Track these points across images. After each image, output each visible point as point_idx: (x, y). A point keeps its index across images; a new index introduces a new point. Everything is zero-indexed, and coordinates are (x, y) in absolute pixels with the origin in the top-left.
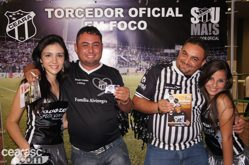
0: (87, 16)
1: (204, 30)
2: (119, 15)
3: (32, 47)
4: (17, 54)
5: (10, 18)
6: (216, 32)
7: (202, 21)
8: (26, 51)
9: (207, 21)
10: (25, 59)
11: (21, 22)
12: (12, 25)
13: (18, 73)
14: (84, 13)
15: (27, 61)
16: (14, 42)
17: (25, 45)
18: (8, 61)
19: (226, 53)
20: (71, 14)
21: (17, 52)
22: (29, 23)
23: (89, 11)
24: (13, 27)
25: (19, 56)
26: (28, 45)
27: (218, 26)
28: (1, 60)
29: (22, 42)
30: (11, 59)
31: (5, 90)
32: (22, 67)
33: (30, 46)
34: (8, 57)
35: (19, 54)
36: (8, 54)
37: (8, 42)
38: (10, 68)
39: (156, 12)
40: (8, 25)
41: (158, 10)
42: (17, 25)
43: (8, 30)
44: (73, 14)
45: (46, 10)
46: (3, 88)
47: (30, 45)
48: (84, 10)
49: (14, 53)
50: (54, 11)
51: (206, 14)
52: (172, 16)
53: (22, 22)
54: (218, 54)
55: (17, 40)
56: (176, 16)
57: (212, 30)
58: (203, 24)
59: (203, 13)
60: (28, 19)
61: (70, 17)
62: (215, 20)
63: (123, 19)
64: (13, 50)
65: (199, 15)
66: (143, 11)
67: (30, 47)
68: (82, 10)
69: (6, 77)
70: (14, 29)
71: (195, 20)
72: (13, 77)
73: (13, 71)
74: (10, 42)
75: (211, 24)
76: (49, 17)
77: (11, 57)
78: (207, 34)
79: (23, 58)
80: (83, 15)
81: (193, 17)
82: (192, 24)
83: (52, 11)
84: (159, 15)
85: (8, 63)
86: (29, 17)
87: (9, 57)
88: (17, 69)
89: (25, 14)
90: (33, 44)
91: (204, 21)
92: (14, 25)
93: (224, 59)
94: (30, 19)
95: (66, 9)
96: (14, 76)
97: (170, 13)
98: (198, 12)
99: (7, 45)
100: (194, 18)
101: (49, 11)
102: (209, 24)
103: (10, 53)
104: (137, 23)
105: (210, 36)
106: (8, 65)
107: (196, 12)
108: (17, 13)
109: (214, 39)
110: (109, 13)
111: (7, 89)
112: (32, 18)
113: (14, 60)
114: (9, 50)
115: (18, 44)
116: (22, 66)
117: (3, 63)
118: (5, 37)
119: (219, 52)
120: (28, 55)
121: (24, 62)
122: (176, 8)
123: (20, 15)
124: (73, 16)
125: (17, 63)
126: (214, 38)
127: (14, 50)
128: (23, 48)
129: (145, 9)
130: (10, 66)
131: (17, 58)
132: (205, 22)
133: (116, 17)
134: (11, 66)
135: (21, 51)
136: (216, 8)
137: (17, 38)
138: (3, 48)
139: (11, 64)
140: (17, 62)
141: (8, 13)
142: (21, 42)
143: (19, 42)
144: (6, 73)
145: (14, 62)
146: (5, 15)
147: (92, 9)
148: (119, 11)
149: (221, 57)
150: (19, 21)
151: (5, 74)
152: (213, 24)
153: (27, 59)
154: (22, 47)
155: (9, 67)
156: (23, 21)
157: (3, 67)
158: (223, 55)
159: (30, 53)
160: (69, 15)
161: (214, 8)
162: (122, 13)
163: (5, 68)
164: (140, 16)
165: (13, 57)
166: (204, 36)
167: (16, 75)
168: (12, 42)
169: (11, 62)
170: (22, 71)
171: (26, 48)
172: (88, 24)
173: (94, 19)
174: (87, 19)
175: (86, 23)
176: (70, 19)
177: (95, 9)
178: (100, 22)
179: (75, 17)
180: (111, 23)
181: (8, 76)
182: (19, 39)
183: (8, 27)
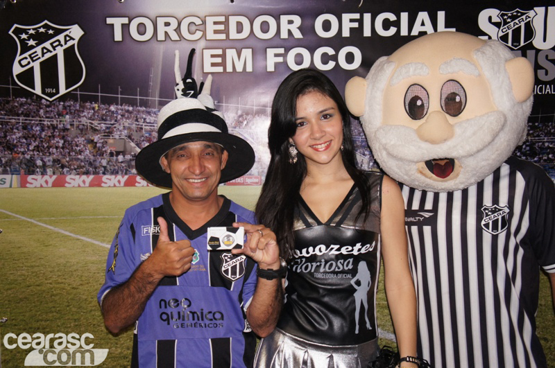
0: (210, 35)
2: (290, 32)
3: (75, 113)
4: (38, 128)
5: (23, 42)
6: (547, 74)
7: (509, 44)
8: (61, 121)
9: (522, 44)
10: (58, 142)
11: (49, 51)
12: (26, 58)
13: (41, 176)
14: (203, 26)
15: (63, 148)
16: (31, 99)
17: (57, 106)
18: (15, 146)
20: (170, 30)
21: (37, 125)
22: (69, 53)
23: (215, 23)
24: (29, 63)
25: (44, 133)
26: (65, 107)
27: (552, 55)
29: (51, 100)
30: (24, 140)
31: (8, 217)
32: (49, 161)
33: (70, 110)
34: (16, 136)
35: (43, 130)
36: (17, 129)
37: (18, 99)
38: (21, 163)
39: (387, 24)
40: (18, 58)
41: (392, 17)
42: (39, 58)
43: (17, 69)
44: (175, 30)
45: (109, 21)
46: (4, 211)
47: (70, 106)
48: (204, 23)
49: (32, 127)
50: (129, 25)
51: (520, 27)
53: (51, 52)
54: (552, 131)
55: (37, 96)
57: (537, 67)
59: (512, 24)
60: (66, 44)
61: (168, 38)
62: (545, 40)
63: (299, 44)
64: (30, 120)
65: (501, 28)
66: (352, 21)
67: (71, 113)
68: (198, 22)
69: (11, 187)
70: (33, 67)
72: (28, 185)
73: (29, 171)
74: (22, 100)
75: (534, 51)
76: (116, 40)
77: (24, 137)
79: (54, 139)
80: (199, 34)
81: (484, 34)
83: (123, 25)
84: (393, 30)
85: (15, 152)
86: (68, 38)
87: (20, 138)
88: (37, 167)
89: (58, 32)
90: (78, 105)
91: (515, 44)
92: (32, 58)
94: (70, 43)
95: (158, 18)
96: (32, 184)
97: (423, 24)
98: (498, 20)
99: (14, 107)
100: (487, 37)
101: (117, 23)
102: (528, 51)
103: (20, 128)
104: (337, 52)
106: (17, 155)
107: (493, 21)
108: (40, 28)
109: (540, 90)
110: (265, 27)
111: (14, 215)
112: (76, 42)
113: (30, 144)
114: (19, 119)
115: (42, 104)
116: (51, 158)
117: (5, 151)
118: (11, 87)
119: (554, 125)
120: (64, 132)
121: (55, 150)
122: (439, 13)
123: (46, 32)
124: (174, 36)
125: (39, 151)
126: (541, 88)
127: (32, 120)
128: (52, 115)
129: (357, 16)
130: (21, 158)
131: (38, 139)
132: (516, 46)
133: (282, 37)
134: (24, 158)
135: (49, 123)
136: (550, 8)
137: (38, 90)
138: (5, 115)
139: (23, 153)
140: (37, 148)
141: (16, 27)
142: (47, 100)
143: (43, 101)
144: (10, 176)
145: (31, 148)
146: (10, 32)
147: (222, 19)
148: (291, 22)
150: (43, 49)
151: (8, 177)
152: (538, 51)
153: (62, 141)
154: (51, 111)
155: (18, 161)
156: (54, 48)
157: (4, 160)
159: (69, 127)
160: (166, 33)
161: (543, 8)
162: (298, 28)
163: (8, 164)
164: (343, 36)
165: (28, 137)
167: (36, 180)
168: (27, 99)
169: (22, 150)
170: (49, 171)
171: (60, 115)
172: (213, 56)
173: (229, 43)
174: (210, 44)
175: (207, 53)
176: (169, 44)
177: (230, 17)
178: (243, 50)
179: (179, 39)
180: (271, 52)
181: (15, 184)
182: (43, 92)
183: (16, 64)
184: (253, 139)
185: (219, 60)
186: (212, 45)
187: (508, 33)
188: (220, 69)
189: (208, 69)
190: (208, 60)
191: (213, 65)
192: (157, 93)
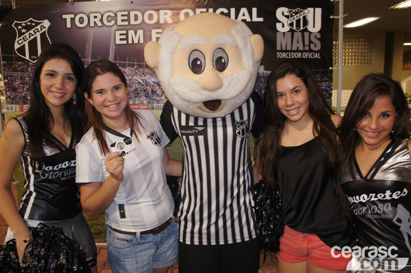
0: (120, 23)
1: (298, 43)
2: (165, 19)
4: (28, 79)
5: (19, 30)
6: (315, 46)
7: (294, 28)
9: (302, 28)
11: (33, 35)
12: (21, 40)
14: (114, 19)
16: (24, 62)
18: (17, 89)
19: (330, 79)
20: (97, 21)
22: (43, 35)
23: (122, 16)
24: (23, 42)
27: (319, 36)
28: (9, 88)
29: (34, 62)
34: (17, 83)
36: (18, 79)
37: (17, 63)
40: (17, 40)
41: (226, 11)
42: (28, 39)
43: (17, 46)
44: (100, 20)
45: (64, 16)
48: (116, 15)
49: (25, 78)
50: (74, 18)
51: (300, 19)
52: (247, 21)
54: (319, 80)
55: (27, 60)
56: (253, 20)
57: (310, 42)
58: (295, 33)
59: (295, 16)
60: (41, 30)
61: (96, 25)
62: (314, 27)
65: (290, 19)
68: (113, 15)
69: (16, 111)
70: (24, 45)
71: (283, 26)
72: (24, 110)
73: (24, 102)
74: (19, 63)
75: (308, 33)
76: (68, 27)
77: (21, 84)
78: (301, 48)
80: (113, 22)
81: (280, 22)
82: (278, 33)
83: (71, 18)
85: (17, 92)
86: (42, 28)
87: (19, 84)
88: (28, 100)
89: (37, 24)
91: (297, 28)
92: (24, 39)
93: (329, 87)
94: (43, 30)
95: (90, 14)
97: (244, 15)
98: (288, 14)
99: (15, 67)
100: (281, 24)
101: (68, 17)
102: (305, 33)
103: (19, 79)
105: (306, 51)
106: (18, 94)
107: (285, 14)
109: (312, 56)
110: (151, 17)
112: (46, 29)
113: (24, 87)
114: (18, 74)
115: (29, 65)
117: (12, 91)
118: (14, 56)
119: (320, 76)
122: (253, 9)
123: (31, 25)
124: (99, 24)
125: (28, 91)
126: (313, 54)
127: (25, 74)
129: (205, 10)
130: (20, 95)
131: (28, 84)
132: (298, 30)
133: (160, 23)
134: (22, 95)
136: (316, 9)
137: (27, 58)
138: (12, 71)
139: (21, 93)
141: (16, 23)
142: (32, 63)
143: (30, 63)
145: (25, 89)
146: (13, 26)
147: (126, 13)
148: (166, 14)
149: (324, 84)
150: (29, 34)
151: (14, 106)
152: (310, 33)
155: (19, 97)
156: (35, 33)
157: (12, 97)
158: (327, 81)
160: (95, 22)
161: (313, 9)
162: (170, 17)
163: (14, 99)
165: (23, 83)
166: (298, 51)
168: (22, 62)
169: (20, 91)
172: (121, 35)
173: (130, 27)
174: (119, 28)
175: (118, 33)
176: (96, 29)
177: (131, 12)
178: (138, 31)
179: (101, 25)
180: (154, 32)
181: (18, 110)
182: (30, 58)
183: (16, 43)
184: (144, 82)
185: (124, 37)
186: (120, 28)
187: (293, 22)
188: (125, 42)
189: (118, 42)
190: (118, 37)
191: (121, 40)
192: (90, 57)
